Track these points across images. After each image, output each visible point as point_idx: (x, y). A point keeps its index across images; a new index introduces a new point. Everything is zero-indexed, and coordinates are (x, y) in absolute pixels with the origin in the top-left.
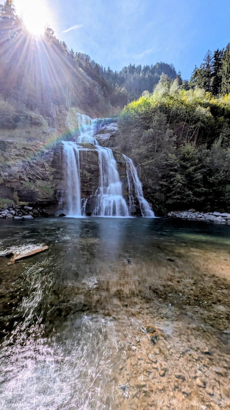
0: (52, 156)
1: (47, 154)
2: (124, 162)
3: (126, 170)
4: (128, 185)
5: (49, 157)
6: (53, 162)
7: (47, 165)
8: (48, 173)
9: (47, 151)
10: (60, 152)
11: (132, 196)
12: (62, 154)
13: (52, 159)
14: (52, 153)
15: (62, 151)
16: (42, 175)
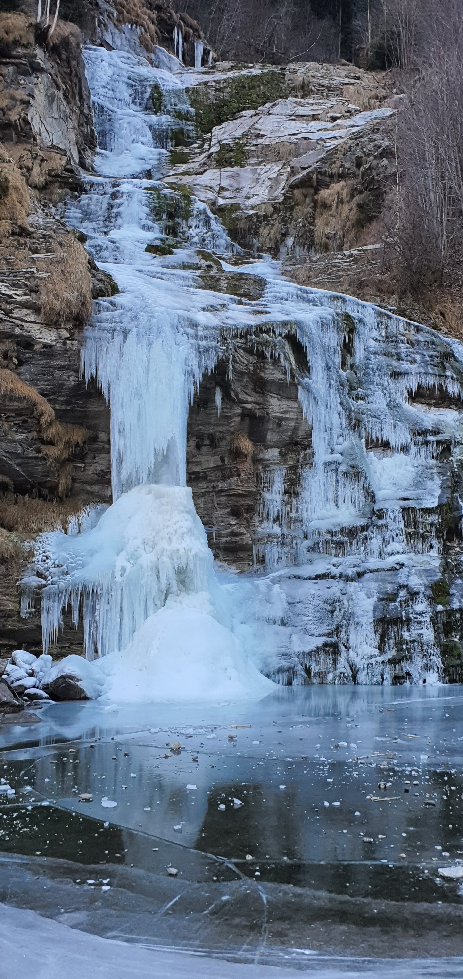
7: (47, 412)
16: (18, 465)
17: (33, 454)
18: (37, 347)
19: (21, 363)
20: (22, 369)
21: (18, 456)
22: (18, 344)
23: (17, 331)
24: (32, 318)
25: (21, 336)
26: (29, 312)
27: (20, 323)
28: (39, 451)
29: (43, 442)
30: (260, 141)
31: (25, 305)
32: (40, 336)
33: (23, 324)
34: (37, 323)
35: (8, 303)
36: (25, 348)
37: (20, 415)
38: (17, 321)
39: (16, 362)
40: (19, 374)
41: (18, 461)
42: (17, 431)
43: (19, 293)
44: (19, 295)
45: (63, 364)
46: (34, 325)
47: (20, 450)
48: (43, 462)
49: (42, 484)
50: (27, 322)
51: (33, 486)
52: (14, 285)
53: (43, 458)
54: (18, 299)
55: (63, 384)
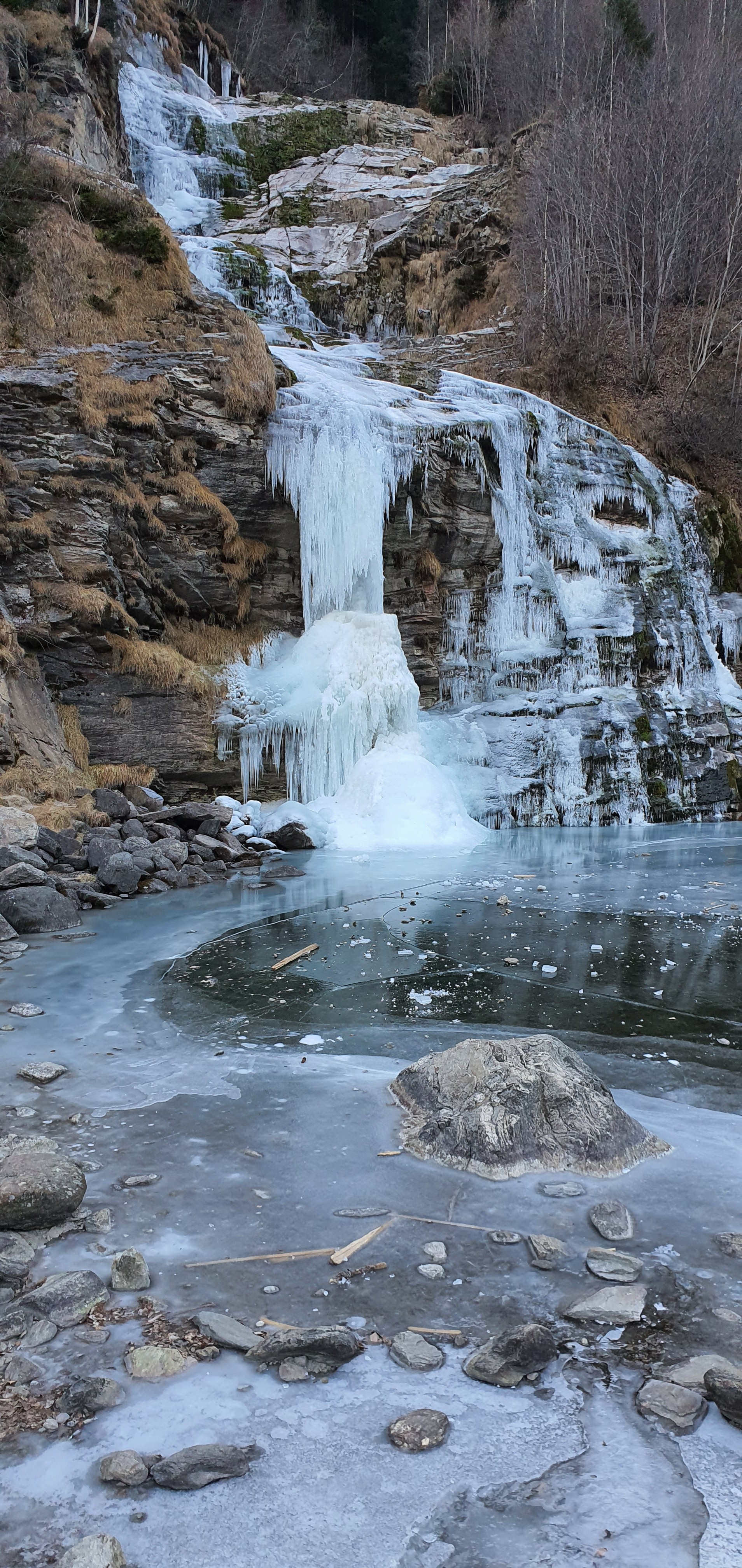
1: (233, 452)
9: (232, 435)
16: (196, 586)
17: (215, 574)
18: (220, 447)
19: (200, 465)
20: (202, 472)
21: (196, 575)
22: (199, 442)
23: (199, 426)
24: (213, 411)
25: (203, 432)
26: (209, 403)
27: (201, 417)
28: (220, 570)
29: (223, 559)
30: (328, 196)
31: (205, 396)
32: (222, 433)
33: (204, 418)
34: (219, 417)
35: (187, 393)
36: (205, 448)
37: (200, 527)
38: (197, 415)
39: (195, 463)
40: (199, 478)
41: (198, 581)
42: (196, 547)
43: (199, 380)
44: (199, 383)
45: (246, 467)
46: (215, 420)
47: (200, 570)
48: (224, 583)
49: (219, 609)
50: (207, 415)
51: (209, 611)
52: (194, 371)
53: (225, 579)
54: (199, 387)
55: (246, 492)
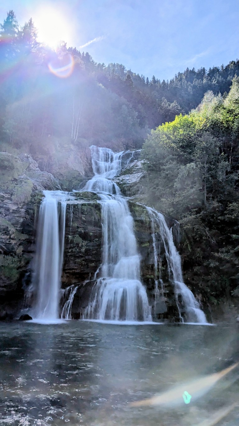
0: (23, 214)
1: (14, 212)
2: (148, 220)
3: (151, 234)
4: (153, 261)
5: (18, 217)
6: (23, 224)
7: (12, 229)
8: (13, 242)
9: (14, 208)
10: (36, 208)
11: (161, 280)
12: (38, 212)
13: (22, 220)
14: (23, 210)
15: (38, 207)
16: (4, 245)
17: (8, 242)
18: (11, 211)
19: (6, 215)
20: (6, 217)
21: (3, 243)
22: (5, 209)
23: (5, 206)
28: (10, 241)
29: (11, 239)
31: (8, 199)
32: (12, 207)
33: (7, 204)
34: (11, 203)
35: (4, 198)
36: (7, 211)
37: (4, 230)
38: (5, 203)
39: (4, 215)
40: (5, 219)
42: (3, 235)
43: (7, 195)
44: (7, 196)
45: (19, 215)
46: (10, 204)
47: (4, 241)
51: (9, 253)
52: (6, 193)
53: (11, 244)
54: (6, 197)
55: (18, 221)
